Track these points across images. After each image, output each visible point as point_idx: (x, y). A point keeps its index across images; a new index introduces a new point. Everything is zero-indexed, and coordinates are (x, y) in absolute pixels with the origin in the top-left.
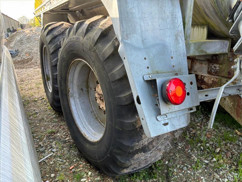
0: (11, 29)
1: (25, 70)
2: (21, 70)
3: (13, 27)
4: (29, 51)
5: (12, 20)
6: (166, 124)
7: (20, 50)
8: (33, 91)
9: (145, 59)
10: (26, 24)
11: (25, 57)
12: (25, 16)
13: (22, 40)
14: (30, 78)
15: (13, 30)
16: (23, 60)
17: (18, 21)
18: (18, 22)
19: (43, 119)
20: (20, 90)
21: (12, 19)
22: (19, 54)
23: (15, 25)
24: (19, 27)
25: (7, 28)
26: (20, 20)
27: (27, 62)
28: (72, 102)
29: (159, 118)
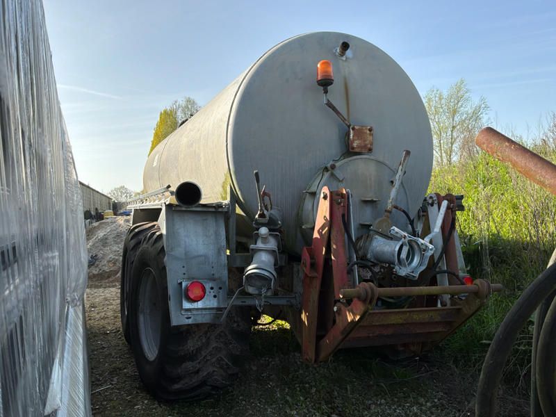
0: (92, 213)
1: (101, 290)
2: (96, 290)
3: (96, 209)
4: (114, 259)
5: (96, 195)
6: (188, 318)
7: (100, 255)
8: (107, 321)
9: (184, 267)
10: (124, 203)
11: (106, 269)
12: (125, 187)
13: (106, 239)
14: (107, 302)
15: (97, 213)
16: (101, 274)
17: (109, 196)
18: (109, 198)
19: (111, 354)
20: (87, 319)
21: (98, 192)
22: (97, 263)
23: (101, 205)
24: (110, 209)
25: (85, 210)
26: (114, 194)
27: (109, 277)
28: (141, 318)
29: (183, 312)
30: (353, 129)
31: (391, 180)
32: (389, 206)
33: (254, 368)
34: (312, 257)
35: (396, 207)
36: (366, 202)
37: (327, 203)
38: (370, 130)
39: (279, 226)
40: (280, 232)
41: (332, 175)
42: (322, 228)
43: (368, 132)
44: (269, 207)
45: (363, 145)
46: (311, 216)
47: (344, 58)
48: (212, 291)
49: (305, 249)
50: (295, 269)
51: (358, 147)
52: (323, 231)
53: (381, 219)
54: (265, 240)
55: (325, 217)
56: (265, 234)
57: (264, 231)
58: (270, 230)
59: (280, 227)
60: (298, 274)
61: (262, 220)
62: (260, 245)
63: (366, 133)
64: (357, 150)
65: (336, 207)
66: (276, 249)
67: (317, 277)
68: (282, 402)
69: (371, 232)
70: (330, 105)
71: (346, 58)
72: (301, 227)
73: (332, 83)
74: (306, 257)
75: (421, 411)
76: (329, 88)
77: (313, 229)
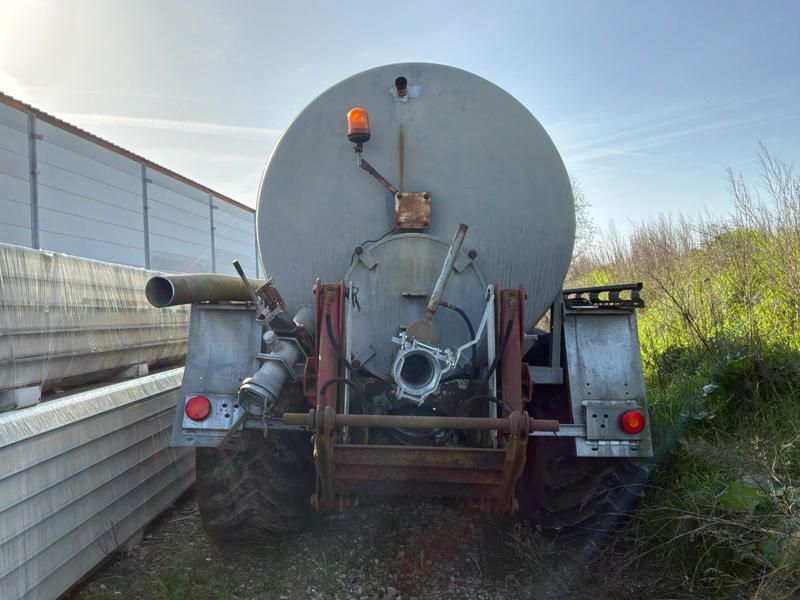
6: (189, 440)
29: (185, 433)
30: (400, 197)
35: (444, 304)
36: (409, 297)
38: (426, 197)
43: (423, 200)
45: (414, 218)
47: (405, 99)
48: (224, 409)
51: (407, 221)
56: (274, 340)
63: (420, 202)
64: (405, 226)
70: (366, 166)
71: (409, 98)
73: (368, 139)
76: (365, 144)
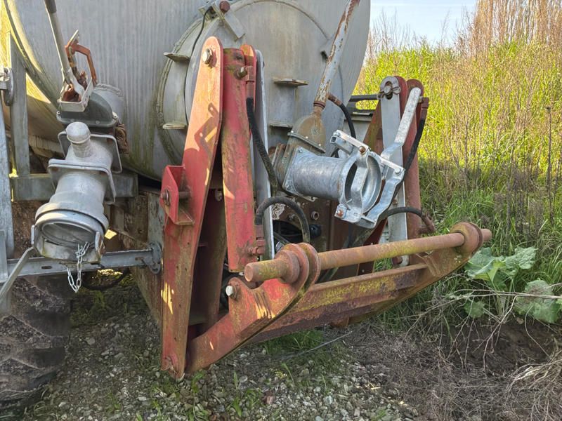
31: (322, 50)
32: (322, 97)
33: (91, 341)
34: (182, 186)
35: (332, 99)
37: (216, 74)
39: (113, 122)
40: (117, 134)
41: (223, 24)
42: (205, 129)
44: (88, 78)
46: (180, 108)
49: (167, 168)
50: (151, 203)
52: (205, 135)
53: (307, 117)
54: (82, 149)
55: (211, 105)
56: (81, 138)
57: (77, 130)
58: (93, 129)
59: (117, 125)
60: (157, 212)
61: (72, 106)
62: (72, 159)
65: (234, 83)
66: (107, 168)
67: (192, 225)
68: (130, 406)
69: (291, 142)
72: (161, 127)
74: (170, 185)
75: (338, 400)
77: (184, 131)
